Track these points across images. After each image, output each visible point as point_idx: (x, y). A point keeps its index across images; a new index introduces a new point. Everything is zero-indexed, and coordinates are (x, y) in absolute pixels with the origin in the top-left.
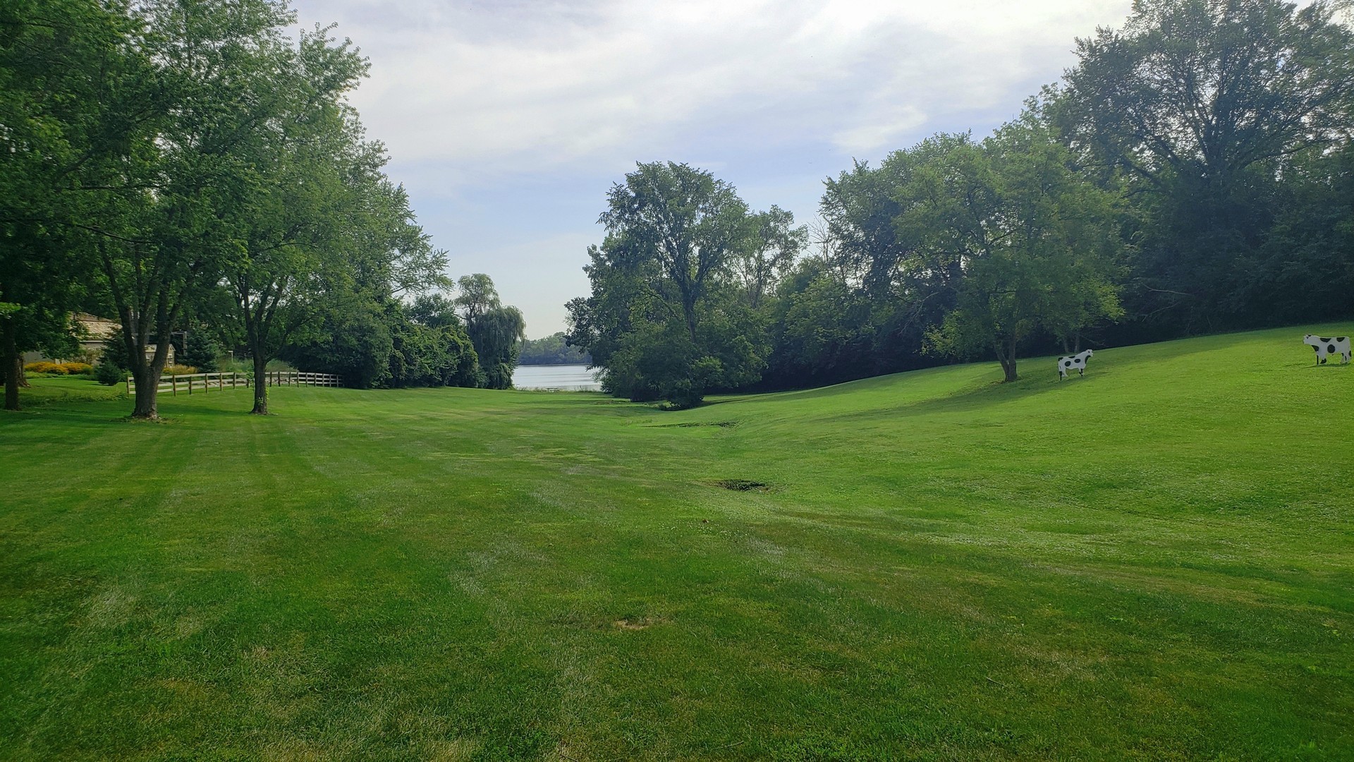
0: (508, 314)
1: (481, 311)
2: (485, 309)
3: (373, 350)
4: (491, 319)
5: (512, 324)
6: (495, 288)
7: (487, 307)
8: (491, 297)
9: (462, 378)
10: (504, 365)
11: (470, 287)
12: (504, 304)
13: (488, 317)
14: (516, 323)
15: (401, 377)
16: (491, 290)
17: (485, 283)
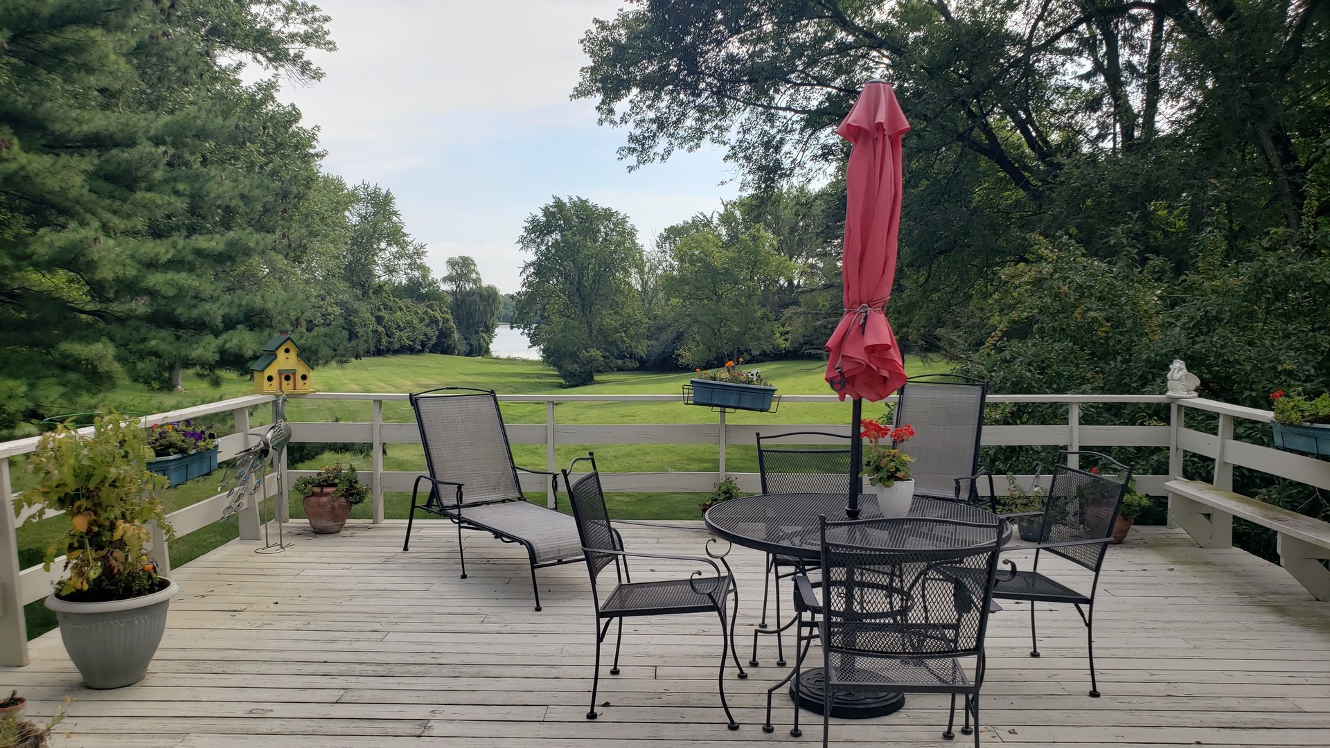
0: (487, 292)
1: (465, 288)
2: (469, 286)
3: (357, 327)
4: (473, 295)
5: (491, 300)
6: (478, 269)
7: (471, 285)
8: (474, 276)
9: (442, 346)
10: (484, 335)
11: (456, 268)
12: (485, 283)
13: (471, 293)
14: (494, 300)
15: (381, 348)
16: (474, 270)
17: (469, 264)
